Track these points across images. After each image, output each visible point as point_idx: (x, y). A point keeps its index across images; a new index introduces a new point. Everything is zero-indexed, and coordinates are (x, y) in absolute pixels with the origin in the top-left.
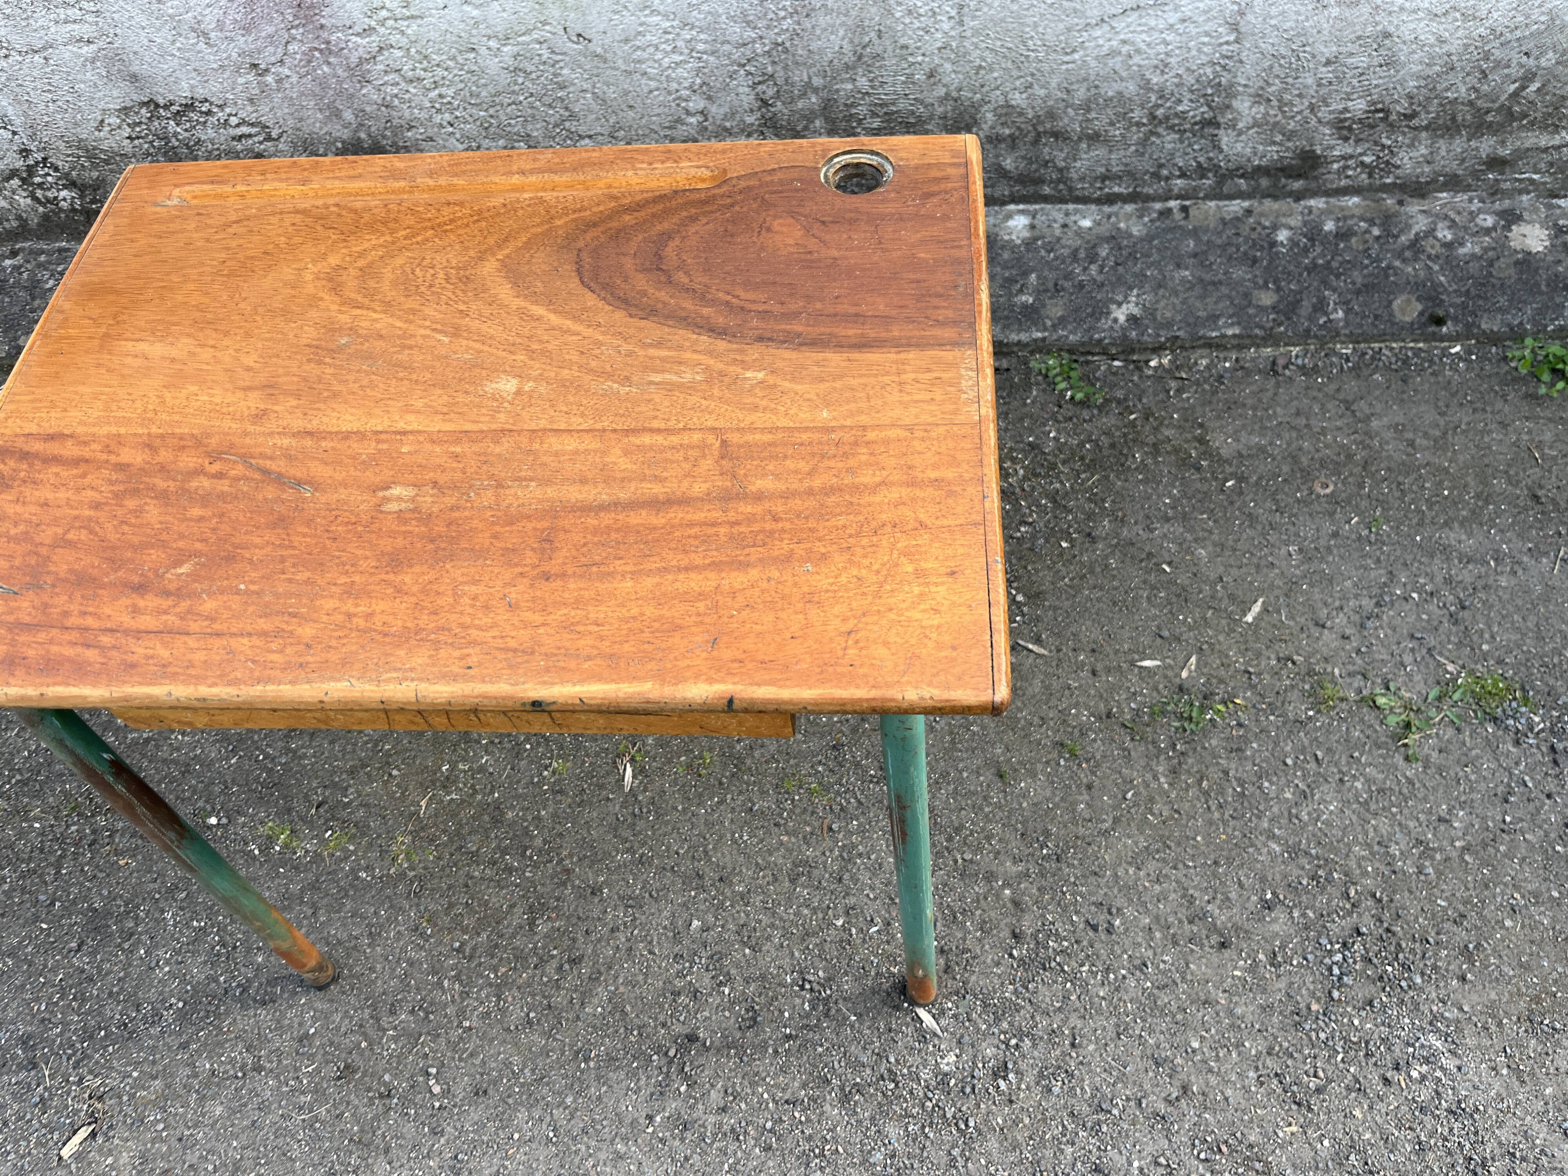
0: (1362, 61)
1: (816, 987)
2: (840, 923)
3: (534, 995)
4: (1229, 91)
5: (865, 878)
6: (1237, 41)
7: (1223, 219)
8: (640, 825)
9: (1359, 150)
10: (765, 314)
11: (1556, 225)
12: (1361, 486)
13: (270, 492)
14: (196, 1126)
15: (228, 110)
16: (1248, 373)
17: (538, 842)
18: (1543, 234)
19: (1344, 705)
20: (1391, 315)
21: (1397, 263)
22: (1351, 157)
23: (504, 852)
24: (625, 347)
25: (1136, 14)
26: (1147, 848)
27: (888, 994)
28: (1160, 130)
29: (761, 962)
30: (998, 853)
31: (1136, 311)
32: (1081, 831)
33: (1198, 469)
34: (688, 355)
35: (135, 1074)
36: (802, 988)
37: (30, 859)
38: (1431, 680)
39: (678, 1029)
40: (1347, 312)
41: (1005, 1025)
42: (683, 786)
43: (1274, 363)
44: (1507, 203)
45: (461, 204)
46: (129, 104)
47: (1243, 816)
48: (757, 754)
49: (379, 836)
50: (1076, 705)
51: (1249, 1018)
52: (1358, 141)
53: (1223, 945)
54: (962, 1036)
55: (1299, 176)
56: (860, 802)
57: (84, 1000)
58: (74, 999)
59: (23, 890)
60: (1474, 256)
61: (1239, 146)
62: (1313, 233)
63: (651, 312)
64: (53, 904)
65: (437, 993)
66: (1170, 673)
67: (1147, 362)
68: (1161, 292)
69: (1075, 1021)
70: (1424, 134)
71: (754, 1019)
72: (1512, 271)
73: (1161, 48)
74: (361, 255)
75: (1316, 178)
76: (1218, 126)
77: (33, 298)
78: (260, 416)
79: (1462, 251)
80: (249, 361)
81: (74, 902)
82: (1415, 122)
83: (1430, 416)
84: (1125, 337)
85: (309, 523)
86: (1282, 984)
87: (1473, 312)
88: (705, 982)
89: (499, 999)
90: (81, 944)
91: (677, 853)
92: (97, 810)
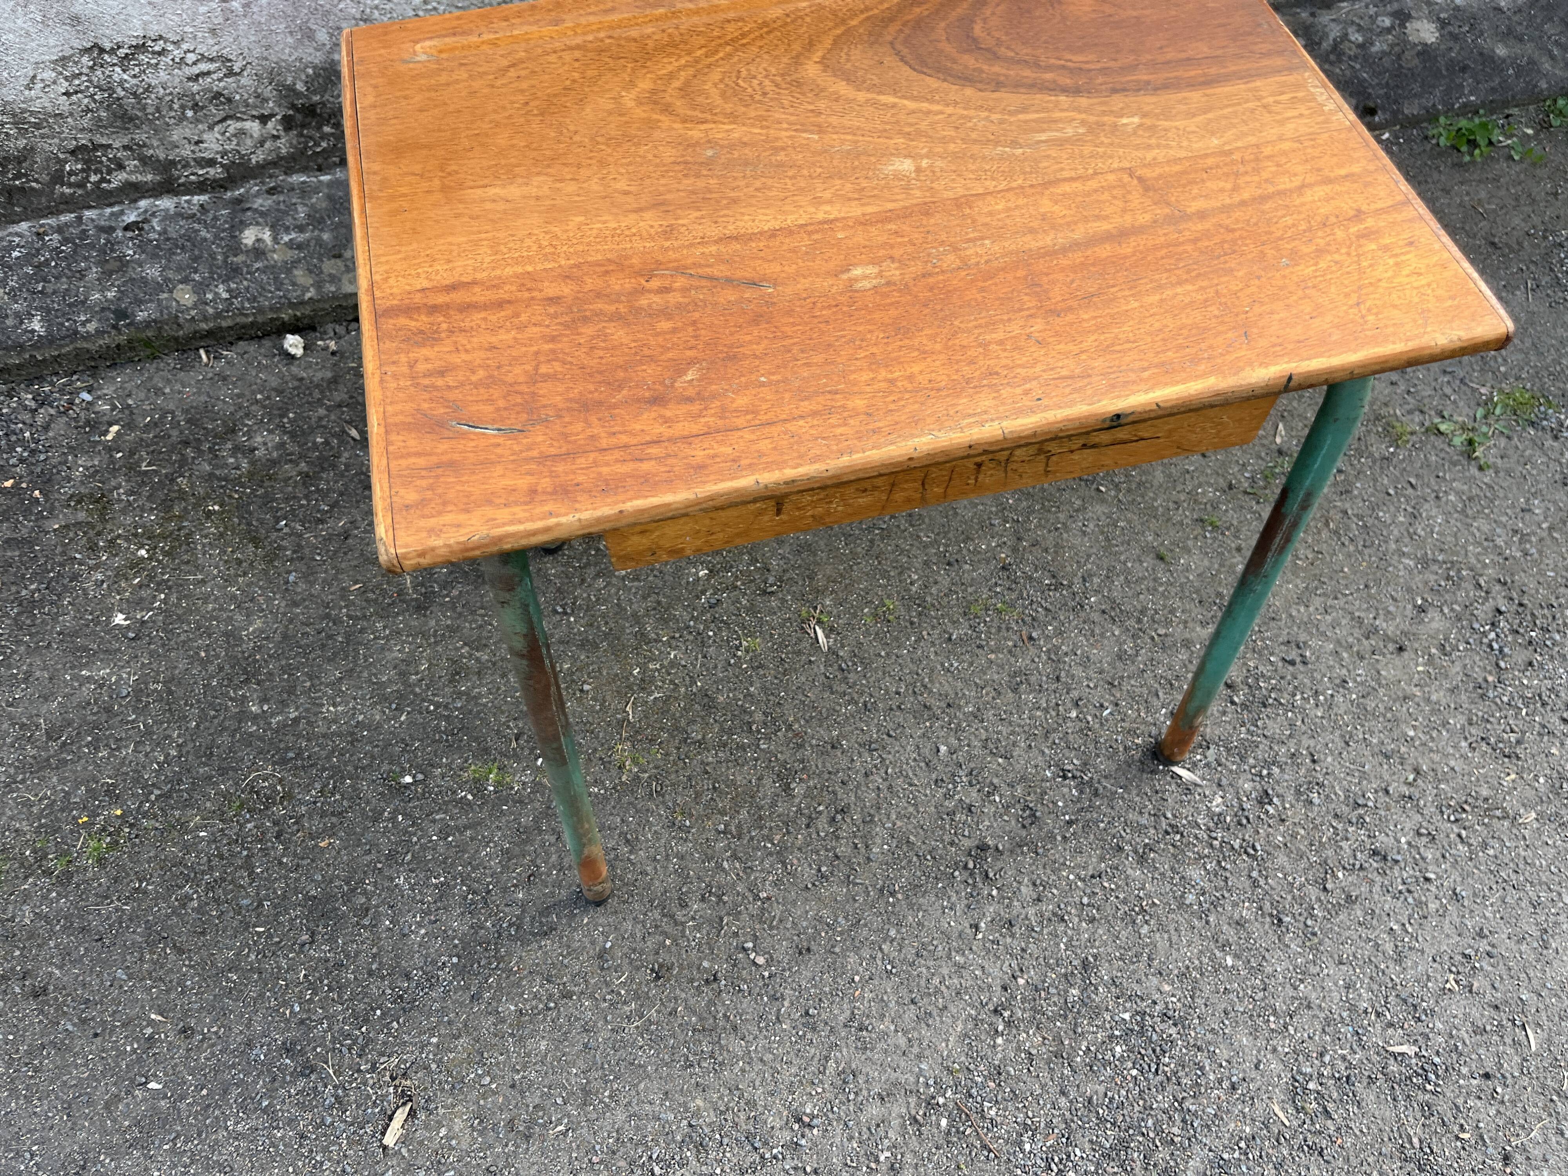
1: (1078, 774)
2: (1074, 714)
3: (817, 853)
5: (1078, 672)
8: (852, 677)
10: (1104, 71)
11: (1439, 19)
13: (730, 295)
14: (525, 1067)
15: (185, 46)
17: (759, 716)
18: (1432, 27)
19: (1414, 438)
23: (730, 732)
24: (995, 117)
26: (1307, 588)
27: (1142, 763)
29: (1018, 767)
30: (1186, 622)
34: (1057, 115)
35: (434, 1040)
36: (1065, 777)
37: (211, 869)
38: (1473, 404)
39: (967, 843)
41: (1252, 761)
42: (877, 634)
45: (741, 19)
46: (67, 52)
47: (1373, 543)
48: (934, 590)
49: (595, 750)
50: (1200, 485)
51: (1444, 702)
53: (1401, 649)
54: (1220, 780)
56: (1046, 609)
57: (341, 988)
58: (330, 990)
59: (217, 900)
60: (1384, 53)
63: (998, 85)
64: (260, 904)
65: (720, 878)
66: (1265, 442)
69: (1306, 742)
71: (1034, 815)
72: (1416, 61)
74: (671, 76)
78: (669, 232)
79: (1374, 49)
80: (622, 185)
81: (284, 897)
85: (790, 313)
86: (1457, 667)
87: (1396, 102)
88: (973, 796)
89: (784, 864)
90: (313, 934)
91: (898, 693)
92: (270, 801)
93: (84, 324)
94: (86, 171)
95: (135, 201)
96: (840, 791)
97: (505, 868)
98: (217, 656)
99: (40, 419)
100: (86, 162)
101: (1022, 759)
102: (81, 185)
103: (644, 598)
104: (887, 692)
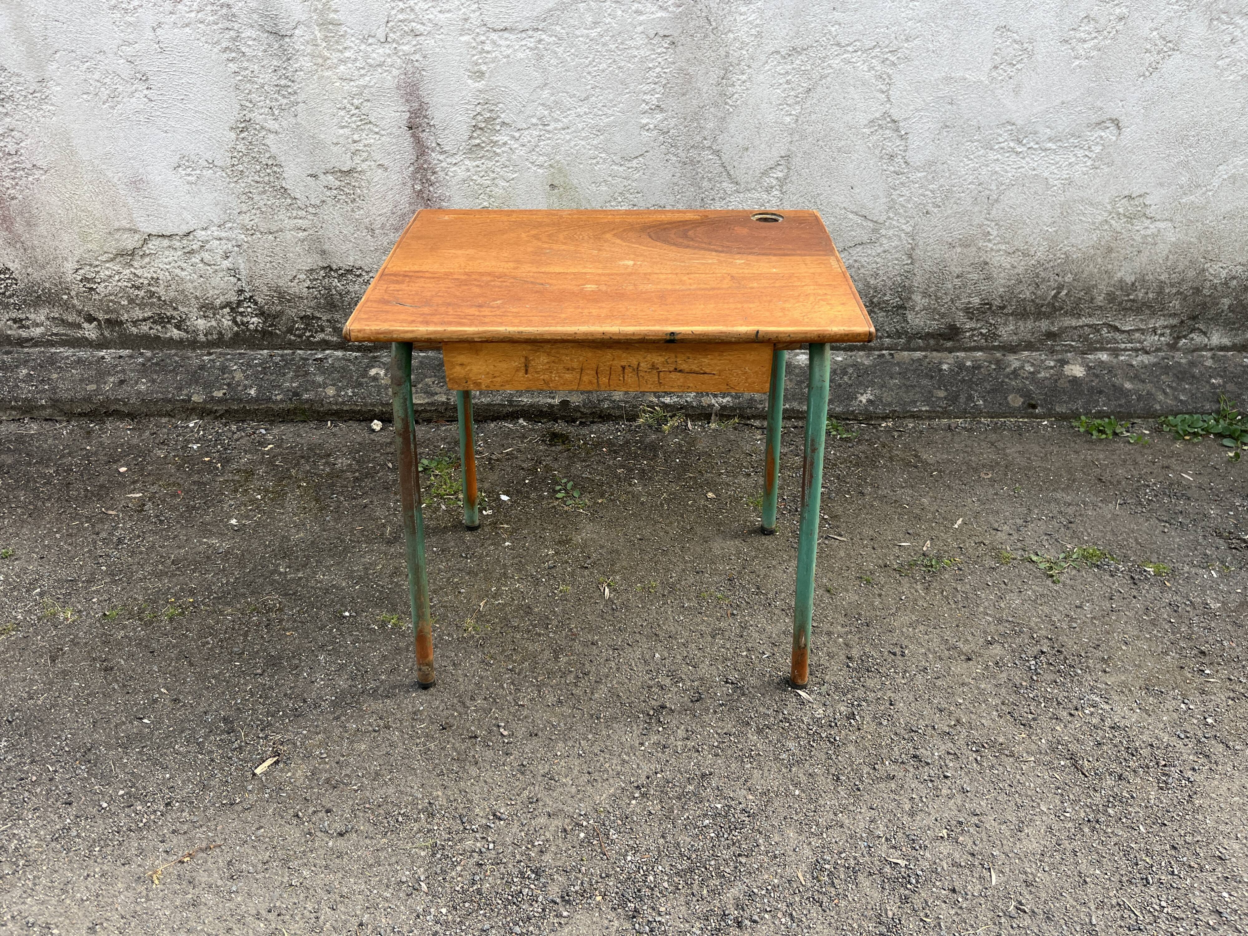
0: (975, 276)
1: (735, 681)
2: (744, 654)
3: (561, 690)
4: (910, 290)
5: (756, 635)
6: (912, 263)
7: (912, 360)
8: (617, 614)
9: (979, 326)
10: (739, 248)
11: (1087, 366)
12: (1006, 475)
13: (530, 286)
14: (348, 755)
15: (371, 275)
16: (936, 430)
17: (555, 622)
18: (1081, 369)
19: (1014, 561)
20: (1008, 403)
21: (1007, 380)
22: (975, 329)
23: (535, 626)
24: (679, 255)
25: (861, 247)
26: (917, 620)
27: (779, 685)
28: (876, 310)
29: (700, 673)
31: (871, 397)
32: (878, 613)
33: (916, 467)
34: (708, 257)
35: (305, 732)
36: (726, 683)
37: (226, 633)
38: (1059, 551)
39: (653, 703)
40: (984, 401)
41: (850, 696)
42: (641, 597)
43: (949, 426)
44: (1060, 357)
46: (315, 267)
47: (969, 606)
48: (683, 583)
49: (455, 620)
50: (866, 561)
51: (988, 690)
52: (977, 320)
53: (969, 659)
54: (825, 702)
55: (949, 339)
56: (747, 602)
57: (267, 698)
58: (261, 697)
59: (222, 647)
60: (1046, 378)
61: (917, 320)
62: (961, 366)
63: (688, 247)
64: (243, 653)
65: (499, 691)
66: (916, 548)
67: (880, 425)
68: (884, 389)
69: (889, 693)
70: (1011, 318)
71: (700, 697)
72: (1068, 384)
73: (874, 265)
74: (547, 231)
75: (958, 340)
76: (905, 308)
77: (224, 374)
78: (516, 268)
79: (1039, 376)
80: (505, 255)
81: (257, 652)
82: (1005, 311)
83: (1037, 448)
84: (866, 410)
85: (552, 292)
86: (1004, 675)
87: (1050, 403)
88: (667, 682)
89: (539, 691)
90: (264, 671)
91: (642, 626)
92: (270, 610)
93: (276, 395)
94: (305, 329)
95: (324, 350)
96: (587, 665)
97: (381, 663)
98: (274, 545)
99: (235, 436)
100: (307, 325)
101: (704, 669)
102: (300, 336)
103: (513, 558)
104: (635, 624)
